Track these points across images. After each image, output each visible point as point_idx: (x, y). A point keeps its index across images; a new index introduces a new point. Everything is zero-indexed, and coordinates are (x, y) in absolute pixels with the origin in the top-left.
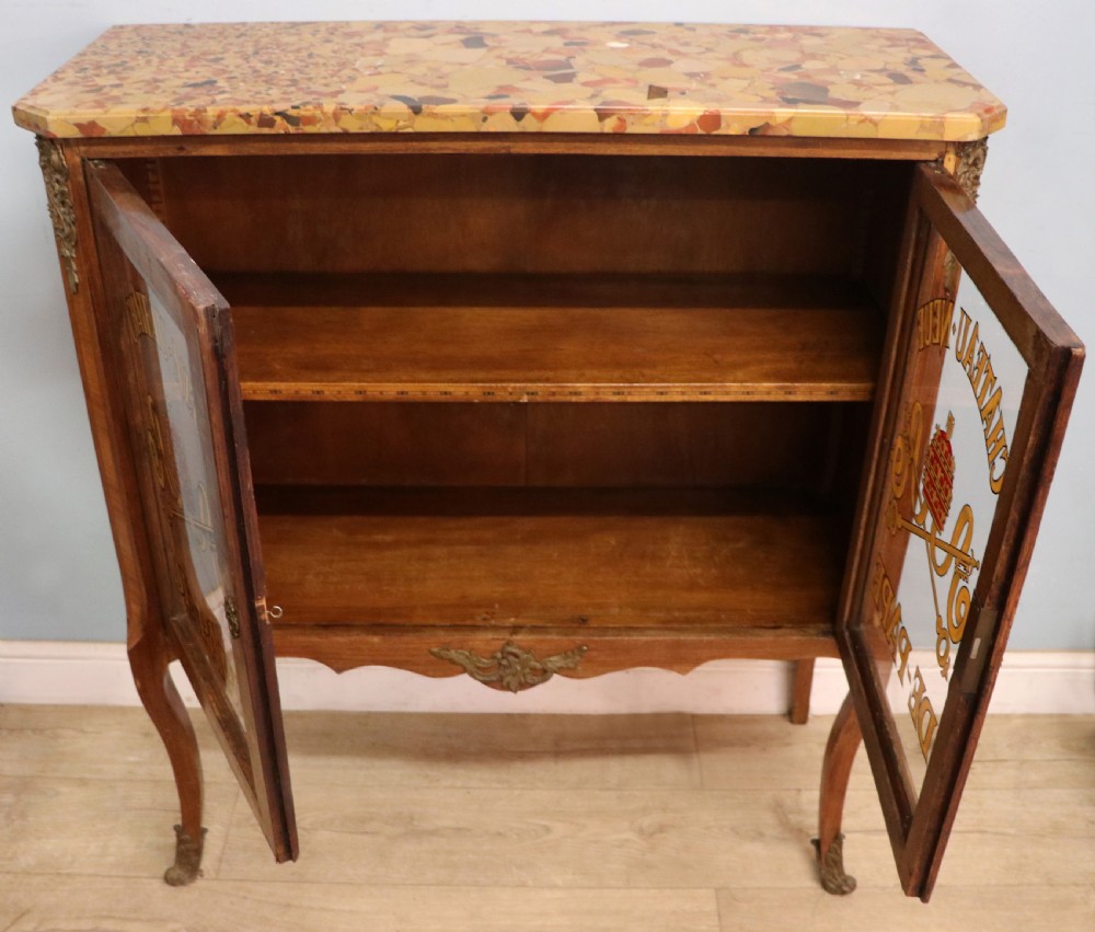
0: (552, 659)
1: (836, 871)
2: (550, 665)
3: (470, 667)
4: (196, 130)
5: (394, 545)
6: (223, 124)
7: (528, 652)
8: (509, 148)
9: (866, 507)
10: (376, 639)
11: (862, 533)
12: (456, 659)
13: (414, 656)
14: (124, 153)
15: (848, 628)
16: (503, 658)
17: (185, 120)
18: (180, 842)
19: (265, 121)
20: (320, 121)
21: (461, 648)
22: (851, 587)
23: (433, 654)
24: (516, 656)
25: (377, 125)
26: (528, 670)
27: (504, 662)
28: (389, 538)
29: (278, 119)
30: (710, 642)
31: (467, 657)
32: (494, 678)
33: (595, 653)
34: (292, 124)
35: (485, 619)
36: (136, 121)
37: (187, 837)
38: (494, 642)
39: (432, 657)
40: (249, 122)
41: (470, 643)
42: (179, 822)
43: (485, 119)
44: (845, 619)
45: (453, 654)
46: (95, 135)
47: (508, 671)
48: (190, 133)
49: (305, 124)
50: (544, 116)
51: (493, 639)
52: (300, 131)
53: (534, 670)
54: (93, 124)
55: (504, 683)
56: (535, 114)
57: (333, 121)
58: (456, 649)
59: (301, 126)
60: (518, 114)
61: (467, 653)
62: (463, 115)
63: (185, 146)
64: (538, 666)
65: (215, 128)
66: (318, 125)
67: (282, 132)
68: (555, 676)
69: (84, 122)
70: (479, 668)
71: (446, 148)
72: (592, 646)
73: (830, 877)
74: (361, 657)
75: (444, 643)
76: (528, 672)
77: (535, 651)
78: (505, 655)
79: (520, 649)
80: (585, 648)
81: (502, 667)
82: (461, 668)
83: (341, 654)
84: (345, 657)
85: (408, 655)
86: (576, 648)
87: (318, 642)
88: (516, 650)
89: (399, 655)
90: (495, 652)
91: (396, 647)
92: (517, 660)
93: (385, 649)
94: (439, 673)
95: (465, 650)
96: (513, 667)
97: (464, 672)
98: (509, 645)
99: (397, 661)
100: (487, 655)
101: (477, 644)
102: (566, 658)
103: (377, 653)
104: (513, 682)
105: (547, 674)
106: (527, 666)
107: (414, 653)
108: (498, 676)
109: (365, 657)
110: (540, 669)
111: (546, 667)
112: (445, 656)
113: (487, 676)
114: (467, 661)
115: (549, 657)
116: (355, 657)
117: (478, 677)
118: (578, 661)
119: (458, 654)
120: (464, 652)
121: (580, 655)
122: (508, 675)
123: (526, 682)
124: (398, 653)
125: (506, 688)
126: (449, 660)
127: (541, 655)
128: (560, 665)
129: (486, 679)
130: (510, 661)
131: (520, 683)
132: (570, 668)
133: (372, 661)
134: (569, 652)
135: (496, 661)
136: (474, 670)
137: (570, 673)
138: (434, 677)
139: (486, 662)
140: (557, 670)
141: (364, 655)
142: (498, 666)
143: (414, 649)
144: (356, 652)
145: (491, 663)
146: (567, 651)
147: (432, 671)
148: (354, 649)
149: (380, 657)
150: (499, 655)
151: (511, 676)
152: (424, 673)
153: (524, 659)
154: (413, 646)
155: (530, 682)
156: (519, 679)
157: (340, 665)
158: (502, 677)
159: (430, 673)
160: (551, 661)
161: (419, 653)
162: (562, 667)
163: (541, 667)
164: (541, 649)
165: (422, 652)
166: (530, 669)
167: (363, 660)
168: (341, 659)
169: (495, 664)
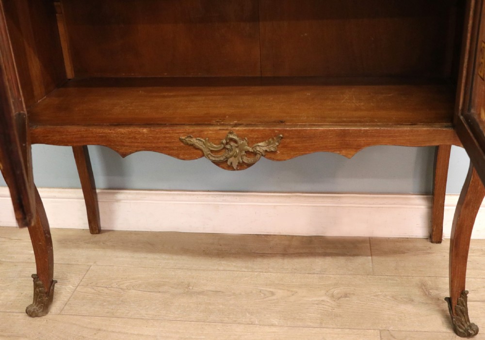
0: (260, 144)
1: (463, 319)
2: (258, 149)
3: (206, 151)
5: (174, 96)
7: (243, 139)
9: (471, 13)
10: (145, 130)
11: (469, 35)
12: (197, 144)
13: (169, 142)
15: (462, 114)
16: (227, 143)
18: (36, 286)
21: (199, 137)
22: (464, 81)
23: (181, 140)
24: (235, 142)
26: (244, 153)
27: (228, 147)
28: (172, 94)
30: (366, 131)
31: (204, 143)
32: (222, 159)
33: (288, 140)
35: (217, 122)
37: (40, 282)
38: (221, 132)
39: (182, 144)
41: (206, 133)
42: (35, 272)
44: (460, 107)
45: (194, 141)
47: (231, 154)
51: (220, 130)
53: (247, 152)
55: (229, 163)
58: (195, 137)
61: (204, 140)
64: (251, 150)
68: (262, 157)
70: (212, 151)
72: (286, 134)
73: (460, 324)
74: (136, 144)
75: (188, 133)
76: (244, 155)
77: (248, 139)
78: (228, 141)
79: (238, 137)
80: (281, 136)
81: (227, 150)
82: (201, 152)
83: (124, 142)
84: (126, 144)
85: (166, 143)
86: (275, 136)
87: (109, 133)
88: (235, 138)
89: (160, 142)
90: (222, 139)
91: (158, 136)
92: (236, 145)
93: (151, 138)
94: (186, 156)
95: (202, 138)
96: (234, 150)
97: (203, 155)
98: (231, 133)
99: (159, 147)
100: (217, 142)
101: (210, 134)
102: (269, 144)
103: (147, 141)
104: (234, 162)
105: (257, 156)
106: (243, 150)
107: (170, 141)
108: (224, 157)
109: (139, 144)
110: (252, 152)
111: (255, 151)
112: (189, 143)
113: (217, 157)
114: (204, 146)
115: (257, 143)
116: (133, 144)
117: (211, 158)
118: (277, 146)
119: (197, 141)
120: (202, 139)
121: (278, 142)
122: (231, 157)
123: (243, 162)
124: (159, 141)
125: (230, 168)
126: (193, 146)
127: (252, 141)
128: (265, 149)
129: (217, 159)
130: (231, 146)
131: (239, 163)
132: (272, 151)
133: (144, 147)
134: (271, 140)
135: (223, 146)
136: (208, 153)
137: (273, 156)
138: (184, 159)
139: (216, 147)
140: (264, 154)
141: (138, 143)
142: (224, 150)
143: (170, 137)
144: (133, 140)
145: (219, 147)
146: (269, 138)
147: (182, 155)
148: (132, 138)
149: (148, 144)
150: (224, 141)
151: (233, 157)
152: (177, 156)
153: (241, 144)
154: (169, 135)
155: (246, 162)
156: (238, 160)
157: (123, 150)
158: (227, 158)
159: (181, 157)
160: (259, 146)
161: (173, 141)
162: (266, 151)
163: (252, 151)
164: (252, 137)
165: (175, 139)
166: (246, 152)
167: (138, 147)
168: (124, 146)
169: (221, 148)
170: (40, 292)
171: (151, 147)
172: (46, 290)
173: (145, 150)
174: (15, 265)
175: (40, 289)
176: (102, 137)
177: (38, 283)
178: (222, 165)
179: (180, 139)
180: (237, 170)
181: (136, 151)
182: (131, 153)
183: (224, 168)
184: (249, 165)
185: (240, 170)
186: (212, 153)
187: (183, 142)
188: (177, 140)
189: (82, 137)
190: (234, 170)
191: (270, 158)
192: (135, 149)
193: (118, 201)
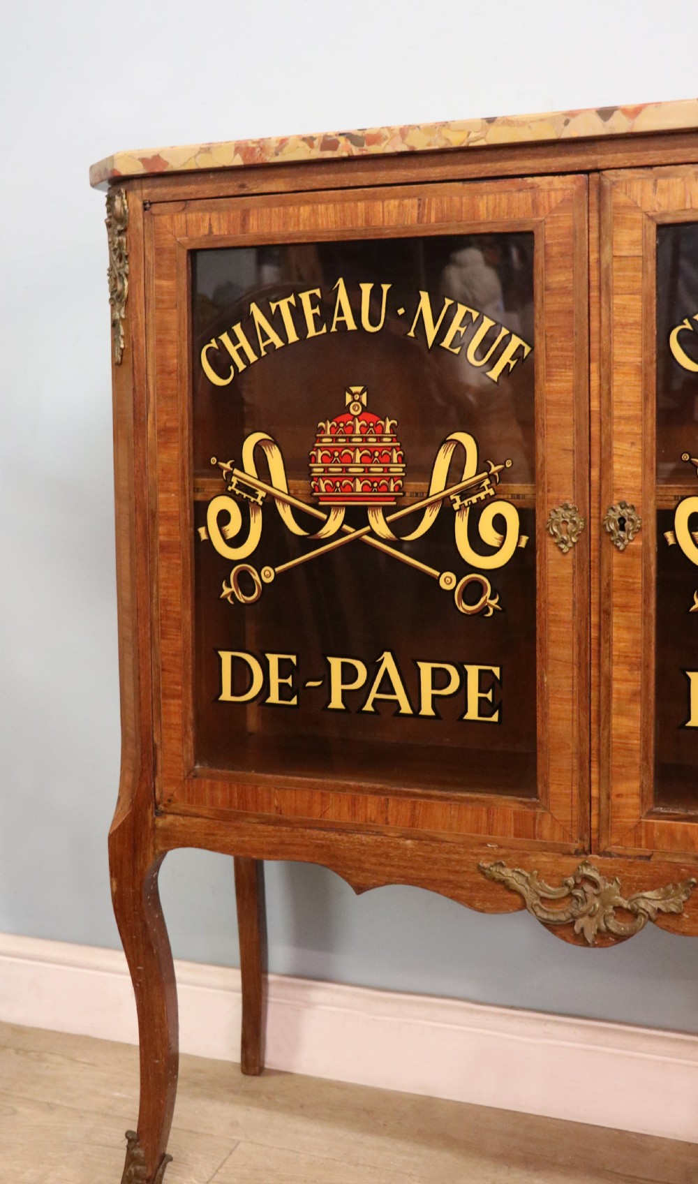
0: (647, 894)
2: (642, 904)
3: (530, 898)
4: (257, 159)
6: (286, 149)
7: (612, 880)
8: (596, 161)
12: (513, 882)
13: (457, 872)
14: (185, 194)
16: (576, 886)
17: (248, 148)
18: (131, 1159)
19: (329, 143)
20: (386, 138)
21: (519, 867)
23: (481, 870)
24: (595, 884)
25: (447, 140)
26: (610, 910)
27: (578, 893)
29: (342, 140)
31: (527, 879)
32: (563, 918)
34: (356, 145)
36: (199, 152)
37: (140, 1152)
38: (564, 860)
39: (481, 878)
40: (311, 146)
41: (533, 859)
42: (135, 1129)
43: (567, 123)
45: (507, 873)
46: (157, 170)
47: (583, 908)
48: (251, 161)
49: (370, 144)
50: (636, 112)
52: (364, 153)
53: (619, 909)
54: (157, 158)
55: (577, 929)
56: (625, 111)
57: (399, 138)
58: (511, 866)
59: (365, 147)
60: (605, 113)
61: (527, 875)
62: (542, 120)
63: (246, 182)
64: (626, 905)
65: (277, 155)
66: (384, 144)
67: (345, 154)
68: (650, 924)
69: (149, 156)
70: (543, 899)
71: (524, 168)
74: (388, 869)
75: (497, 856)
76: (611, 914)
77: (622, 880)
78: (579, 881)
79: (601, 874)
80: (694, 880)
81: (575, 901)
82: (519, 901)
83: (363, 862)
84: (367, 866)
85: (449, 872)
86: (681, 880)
87: (337, 840)
88: (595, 875)
89: (438, 870)
90: (566, 876)
91: (434, 856)
92: (595, 891)
93: (419, 859)
94: (488, 905)
95: (525, 869)
96: (589, 902)
97: (524, 906)
98: (586, 865)
99: (435, 880)
100: (555, 881)
101: (544, 862)
102: (666, 896)
103: (410, 864)
104: (589, 927)
105: (638, 920)
106: (611, 903)
107: (457, 868)
108: (568, 915)
109: (394, 870)
110: (627, 910)
111: (636, 907)
112: (497, 876)
113: (553, 914)
114: (527, 887)
115: (641, 891)
116: (381, 868)
117: (540, 913)
118: (684, 902)
119: (515, 875)
120: (524, 872)
121: (686, 892)
122: (582, 915)
123: (608, 930)
124: (436, 867)
125: (580, 939)
126: (503, 883)
127: (630, 888)
128: (657, 905)
129: (551, 917)
130: (585, 892)
131: (599, 931)
132: (672, 913)
133: (402, 877)
134: (670, 887)
135: (567, 890)
136: (535, 902)
137: (672, 923)
138: (482, 911)
139: (553, 891)
140: (653, 916)
141: (392, 866)
142: (569, 900)
143: (458, 861)
144: (383, 860)
145: (559, 893)
146: (668, 884)
147: (479, 901)
148: (381, 856)
149: (413, 871)
150: (571, 881)
151: (587, 918)
152: (469, 903)
153: (606, 891)
154: (456, 857)
155: (613, 929)
156: (599, 924)
157: (360, 879)
158: (574, 918)
159: (478, 904)
160: (644, 898)
161: (464, 869)
162: (659, 910)
163: (629, 907)
164: (630, 878)
165: (468, 867)
166: (615, 908)
167: (390, 875)
168: (364, 870)
169: (564, 894)
170: (137, 1175)
171: (417, 879)
172: (149, 1173)
173: (403, 883)
174: (81, 1117)
175: (138, 1168)
176: (323, 846)
177: (135, 1152)
178: (564, 932)
179: (479, 868)
180: (595, 946)
181: (387, 883)
182: (375, 886)
183: (564, 938)
184: (620, 938)
185: (599, 946)
186: (542, 903)
187: (484, 874)
188: (473, 869)
189: (282, 843)
190: (586, 944)
191: (667, 928)
192: (385, 879)
193: (310, 1005)
